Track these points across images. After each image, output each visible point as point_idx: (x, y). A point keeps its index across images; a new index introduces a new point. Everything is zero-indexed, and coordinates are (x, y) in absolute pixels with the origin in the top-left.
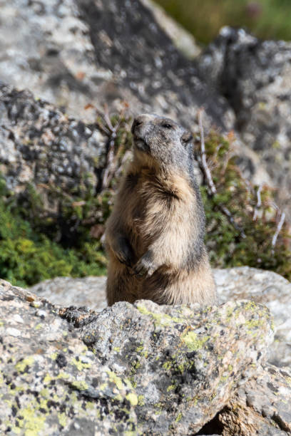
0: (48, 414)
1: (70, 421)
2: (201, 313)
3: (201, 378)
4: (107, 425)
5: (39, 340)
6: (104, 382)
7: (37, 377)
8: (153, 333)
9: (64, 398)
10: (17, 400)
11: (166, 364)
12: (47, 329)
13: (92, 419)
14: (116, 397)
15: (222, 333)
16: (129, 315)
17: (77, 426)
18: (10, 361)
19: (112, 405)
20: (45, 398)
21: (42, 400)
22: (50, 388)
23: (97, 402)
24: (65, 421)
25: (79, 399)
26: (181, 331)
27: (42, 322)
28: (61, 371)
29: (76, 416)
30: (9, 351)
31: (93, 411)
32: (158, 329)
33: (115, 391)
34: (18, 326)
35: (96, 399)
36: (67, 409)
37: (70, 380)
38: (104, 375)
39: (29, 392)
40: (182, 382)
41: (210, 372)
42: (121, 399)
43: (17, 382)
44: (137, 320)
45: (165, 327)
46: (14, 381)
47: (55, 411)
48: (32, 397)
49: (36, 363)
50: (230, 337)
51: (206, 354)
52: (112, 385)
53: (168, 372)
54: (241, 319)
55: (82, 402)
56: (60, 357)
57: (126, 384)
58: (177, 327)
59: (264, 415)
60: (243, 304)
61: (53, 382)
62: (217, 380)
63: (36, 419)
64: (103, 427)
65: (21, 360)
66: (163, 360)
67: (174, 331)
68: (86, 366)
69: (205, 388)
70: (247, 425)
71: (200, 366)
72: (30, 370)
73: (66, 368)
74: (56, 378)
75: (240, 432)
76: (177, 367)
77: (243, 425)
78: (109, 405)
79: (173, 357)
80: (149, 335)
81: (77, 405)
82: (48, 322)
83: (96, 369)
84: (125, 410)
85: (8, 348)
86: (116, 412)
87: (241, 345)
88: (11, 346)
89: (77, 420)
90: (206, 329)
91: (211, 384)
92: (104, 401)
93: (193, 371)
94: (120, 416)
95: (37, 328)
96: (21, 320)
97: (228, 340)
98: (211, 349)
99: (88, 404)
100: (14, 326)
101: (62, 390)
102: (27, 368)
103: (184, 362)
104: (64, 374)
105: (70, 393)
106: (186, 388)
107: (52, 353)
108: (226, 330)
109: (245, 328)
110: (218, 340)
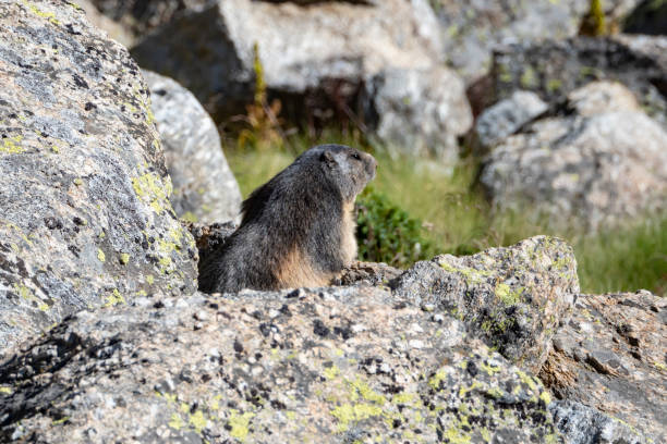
0: (471, 432)
1: (492, 435)
2: (502, 259)
3: (526, 335)
4: (527, 431)
5: (442, 347)
6: (516, 385)
7: (453, 391)
8: (465, 292)
9: (482, 410)
10: (440, 422)
11: (484, 325)
12: (446, 334)
13: (513, 428)
14: (531, 399)
15: (537, 280)
16: (437, 275)
17: (500, 439)
18: (421, 378)
19: (529, 408)
20: (465, 414)
21: (462, 416)
22: (467, 401)
23: (513, 408)
24: (488, 436)
25: (496, 408)
26: (494, 285)
27: (440, 327)
28: (474, 380)
29: (497, 428)
30: (418, 367)
31: (511, 419)
32: (471, 287)
33: (530, 393)
34: (419, 336)
35: (512, 405)
36: (488, 422)
37: (485, 389)
38: (515, 376)
39: (448, 410)
40: (505, 342)
41: (534, 327)
42: (536, 400)
43: (435, 401)
44: (446, 280)
45: (479, 284)
46: (432, 401)
47: (477, 426)
48: (452, 415)
49: (449, 376)
50: (546, 284)
51: (526, 308)
52: (525, 386)
53: (489, 333)
54: (547, 261)
55: (499, 410)
56: (470, 364)
57: (537, 383)
58: (488, 281)
59: (576, 359)
60: (539, 240)
61: (468, 394)
62: (543, 334)
63: (462, 439)
64: (524, 435)
65: (433, 375)
66: (481, 320)
67: (488, 287)
68: (496, 369)
69: (531, 345)
70: (562, 372)
71: (523, 321)
72: (445, 385)
73: (478, 376)
74: (470, 389)
75: (556, 382)
76: (497, 326)
77: (557, 374)
78: (526, 409)
79: (492, 316)
80: (461, 294)
81: (495, 415)
82: (446, 326)
83: (505, 371)
84: (541, 411)
85: (415, 363)
86: (533, 416)
87: (558, 290)
88: (417, 360)
89: (499, 431)
90: (518, 278)
91: (537, 340)
92: (519, 406)
93: (516, 328)
94: (538, 419)
95: (437, 334)
96: (421, 329)
97: (544, 288)
98: (530, 300)
99: (506, 412)
100: (415, 338)
101: (478, 400)
102: (442, 382)
103: (503, 319)
104: (478, 384)
105: (486, 403)
106: (510, 348)
107: (460, 361)
108: (539, 276)
109: (554, 269)
110: (534, 289)
